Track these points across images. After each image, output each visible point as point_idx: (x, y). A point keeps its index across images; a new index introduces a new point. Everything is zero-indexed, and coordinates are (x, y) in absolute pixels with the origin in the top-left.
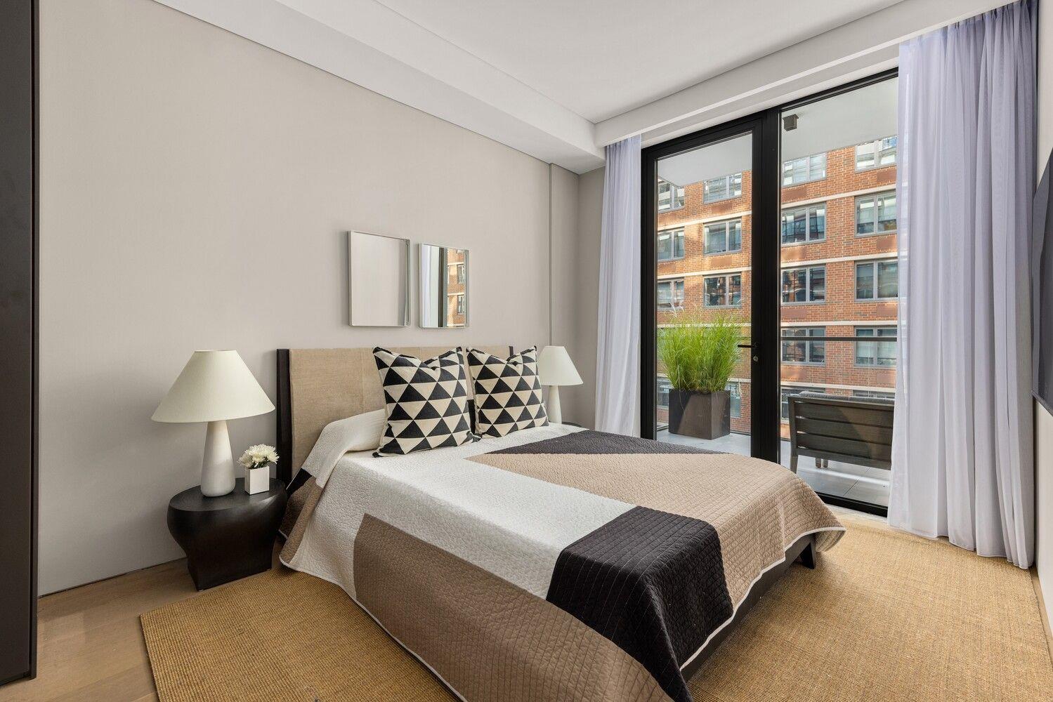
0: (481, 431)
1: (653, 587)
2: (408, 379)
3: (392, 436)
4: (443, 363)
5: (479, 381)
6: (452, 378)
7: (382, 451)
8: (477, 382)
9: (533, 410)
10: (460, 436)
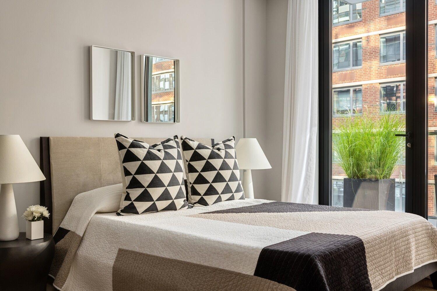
0: (193, 201)
1: (319, 262)
2: (142, 158)
3: (130, 200)
4: (165, 147)
5: (191, 163)
6: (172, 158)
7: (122, 211)
8: (189, 163)
9: (233, 185)
10: (179, 202)
